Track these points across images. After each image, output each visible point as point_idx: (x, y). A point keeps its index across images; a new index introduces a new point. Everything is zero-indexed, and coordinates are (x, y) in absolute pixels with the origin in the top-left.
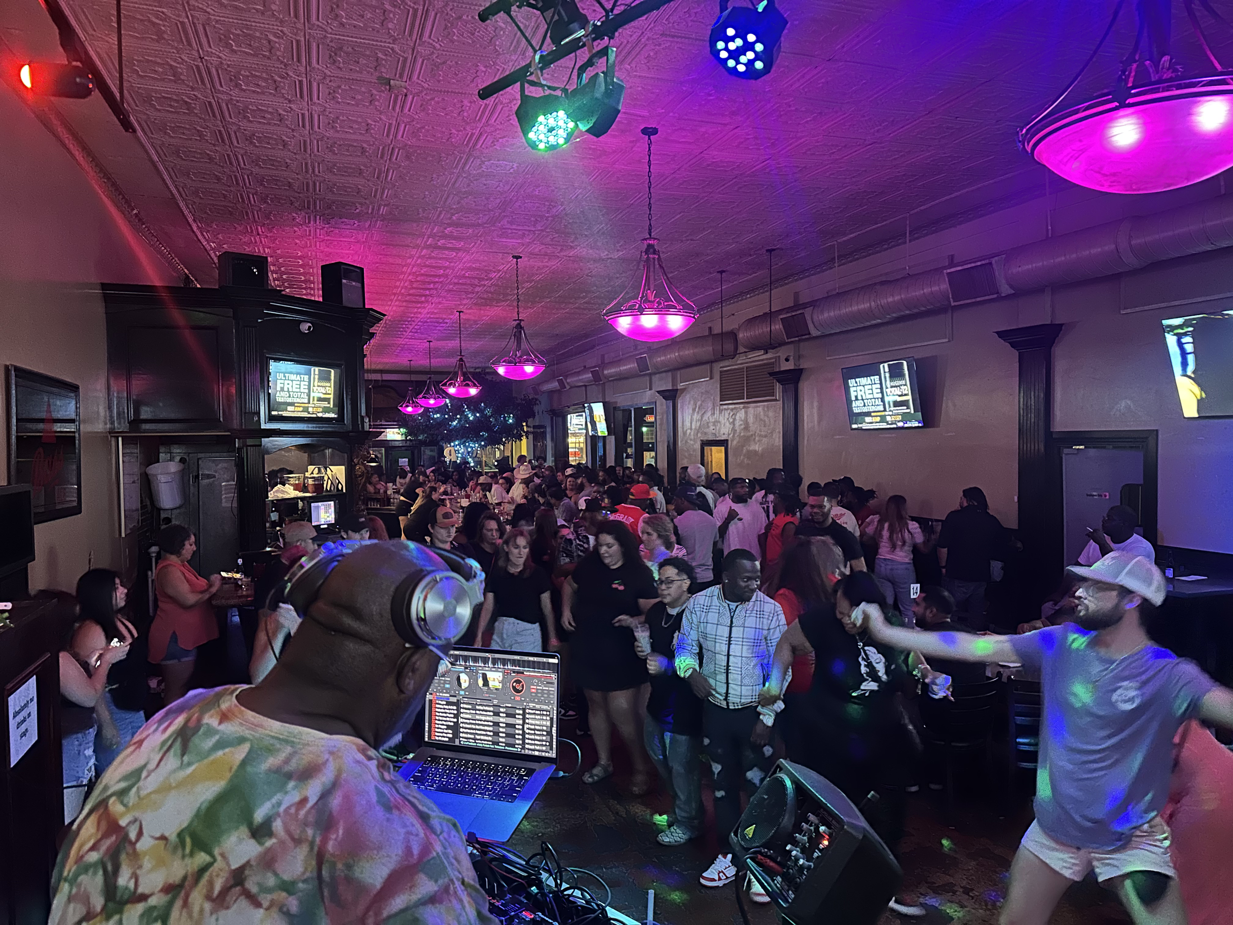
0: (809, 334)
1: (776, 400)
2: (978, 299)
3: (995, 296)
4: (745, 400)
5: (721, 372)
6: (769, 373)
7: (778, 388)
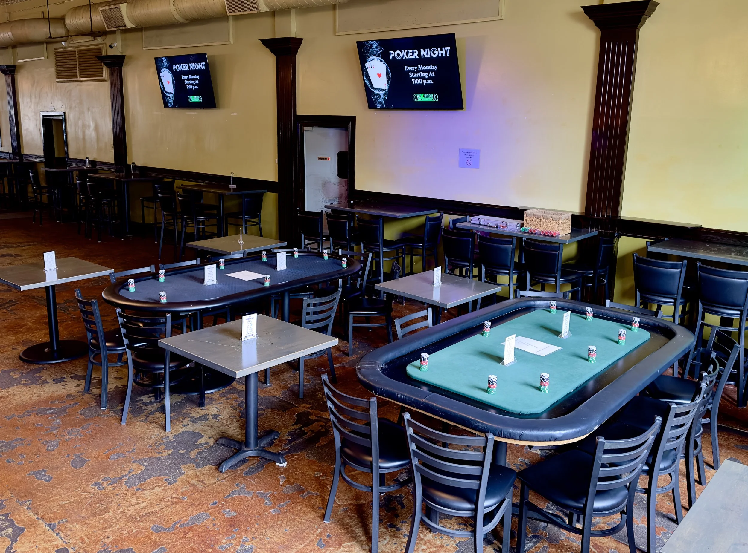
0: (125, 26)
1: (104, 80)
2: (245, 13)
3: (256, 12)
4: (79, 79)
5: (56, 53)
6: (97, 57)
7: (106, 71)
